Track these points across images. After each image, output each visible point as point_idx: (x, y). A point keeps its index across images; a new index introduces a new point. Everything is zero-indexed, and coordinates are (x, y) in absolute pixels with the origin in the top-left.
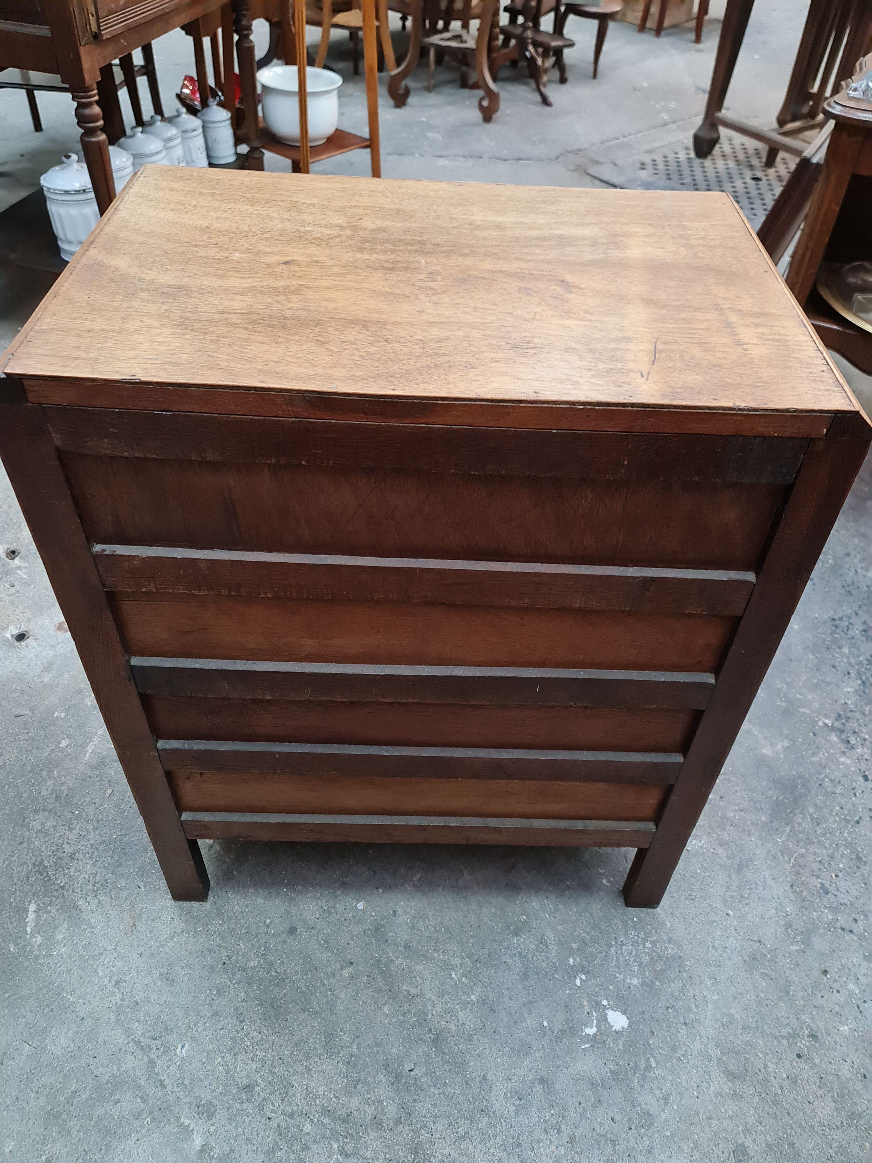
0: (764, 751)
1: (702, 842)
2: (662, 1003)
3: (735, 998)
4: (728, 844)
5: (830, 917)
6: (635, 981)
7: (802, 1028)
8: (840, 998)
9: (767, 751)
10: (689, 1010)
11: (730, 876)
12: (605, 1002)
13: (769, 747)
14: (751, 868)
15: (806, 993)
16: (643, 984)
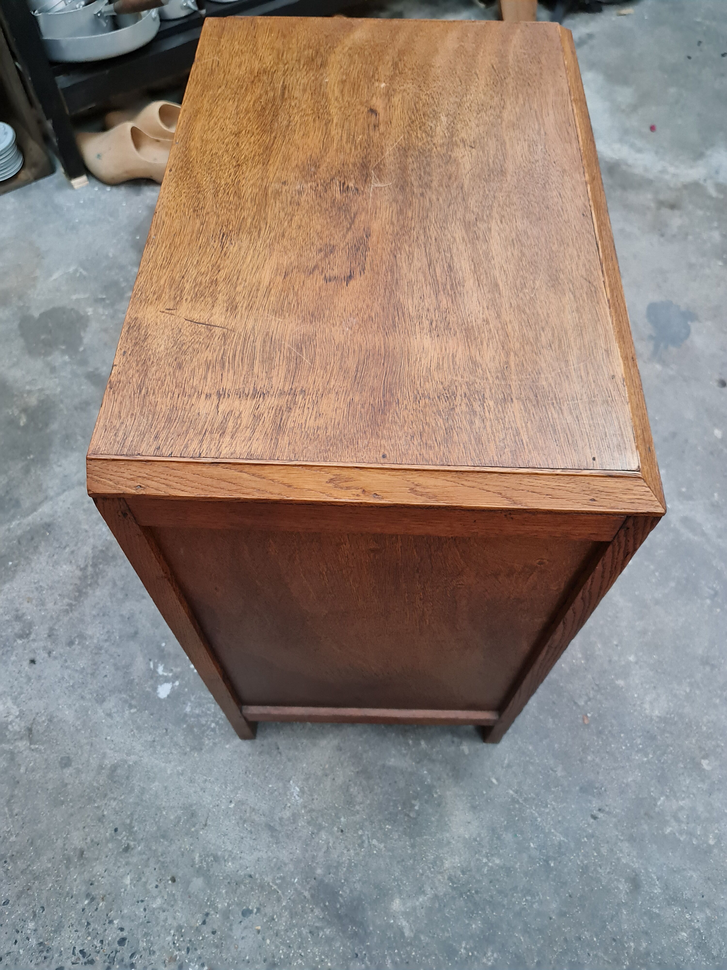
0: (397, 902)
1: (297, 797)
2: (171, 727)
3: (166, 788)
4: (294, 823)
5: (219, 906)
6: (188, 709)
7: (134, 840)
8: (151, 887)
9: (396, 905)
10: (163, 747)
11: (264, 815)
12: (177, 683)
13: (403, 909)
14: (270, 839)
15: (160, 854)
16: (186, 715)
